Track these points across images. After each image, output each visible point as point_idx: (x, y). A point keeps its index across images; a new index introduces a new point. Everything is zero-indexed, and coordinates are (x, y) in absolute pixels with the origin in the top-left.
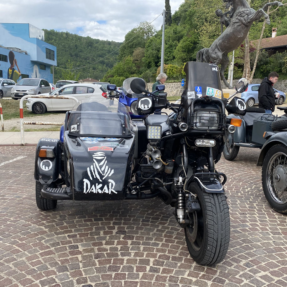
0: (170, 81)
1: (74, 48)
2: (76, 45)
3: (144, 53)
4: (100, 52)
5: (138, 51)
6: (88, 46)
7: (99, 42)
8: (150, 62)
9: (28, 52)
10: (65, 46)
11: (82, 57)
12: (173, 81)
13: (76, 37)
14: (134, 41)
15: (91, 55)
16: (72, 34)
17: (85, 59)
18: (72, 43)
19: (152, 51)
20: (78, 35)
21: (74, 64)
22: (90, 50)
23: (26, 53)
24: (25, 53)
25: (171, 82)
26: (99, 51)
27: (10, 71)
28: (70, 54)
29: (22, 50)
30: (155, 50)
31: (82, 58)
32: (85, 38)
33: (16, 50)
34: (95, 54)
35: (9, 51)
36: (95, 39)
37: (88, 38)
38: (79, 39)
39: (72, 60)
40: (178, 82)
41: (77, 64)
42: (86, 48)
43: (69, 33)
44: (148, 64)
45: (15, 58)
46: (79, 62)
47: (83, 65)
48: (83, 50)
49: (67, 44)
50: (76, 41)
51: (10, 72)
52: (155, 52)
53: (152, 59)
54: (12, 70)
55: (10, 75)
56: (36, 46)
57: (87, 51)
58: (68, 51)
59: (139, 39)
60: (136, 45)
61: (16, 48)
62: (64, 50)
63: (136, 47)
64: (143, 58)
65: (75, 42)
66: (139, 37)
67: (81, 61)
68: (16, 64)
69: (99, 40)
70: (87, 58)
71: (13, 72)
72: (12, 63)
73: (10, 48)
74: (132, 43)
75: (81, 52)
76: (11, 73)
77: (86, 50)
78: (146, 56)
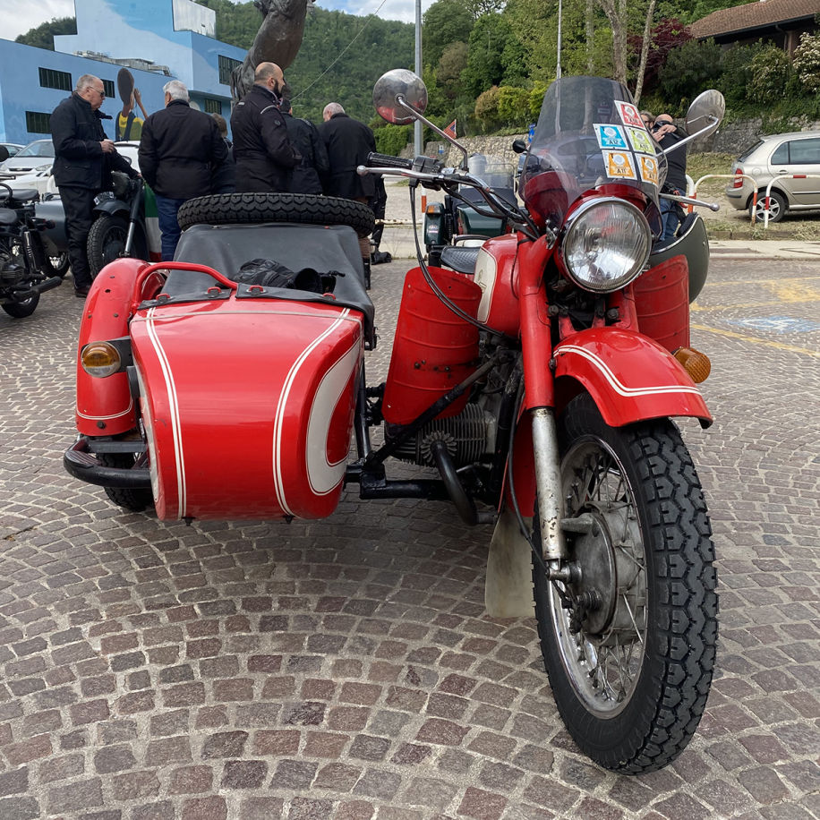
0: (507, 131)
1: (332, 50)
2: (337, 41)
3: (465, 57)
4: (402, 56)
5: (453, 51)
6: (370, 42)
7: (401, 27)
8: (479, 82)
9: (171, 69)
10: (308, 45)
11: (352, 73)
12: (513, 131)
13: (337, 18)
14: (444, 27)
15: (378, 67)
16: (326, 11)
17: (362, 79)
18: (327, 35)
19: (484, 51)
20: (346, 13)
21: (333, 94)
22: (375, 53)
23: (166, 73)
24: (164, 71)
25: (509, 135)
26: (400, 55)
27: (123, 119)
28: (321, 66)
29: (157, 64)
30: (493, 47)
31: (352, 76)
32: (363, 20)
33: (139, 65)
34: (390, 62)
35: (120, 68)
36: (391, 22)
37: (372, 18)
38: (346, 23)
39: (326, 82)
40: (523, 133)
41: (340, 94)
42: (365, 48)
43: (318, 8)
44: (474, 86)
45: (135, 87)
46: (344, 87)
47: (356, 96)
48: (358, 52)
49: (314, 38)
50: (337, 28)
51: (123, 123)
52: (491, 53)
53: (482, 73)
54: (126, 119)
55: (123, 132)
56: (191, 50)
57: (366, 55)
58: (314, 58)
59: (459, 19)
60: (450, 36)
61: (140, 60)
62: (304, 56)
63: (450, 42)
64: (464, 71)
65: (336, 33)
66: (459, 14)
67: (351, 85)
68: (138, 102)
69: (400, 23)
70: (368, 76)
71: (130, 122)
72: (126, 100)
73: (124, 60)
74: (440, 32)
75: (349, 58)
76: (125, 126)
77: (364, 53)
78: (471, 66)
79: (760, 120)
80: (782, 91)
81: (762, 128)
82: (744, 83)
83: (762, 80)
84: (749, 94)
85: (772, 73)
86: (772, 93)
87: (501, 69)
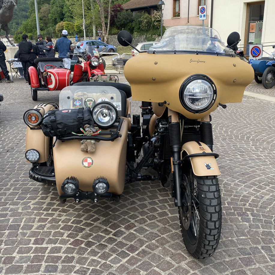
3: (50, 10)
5: (45, 7)
8: (56, 19)
12: (70, 37)
19: (56, 8)
30: (59, 7)
40: (73, 38)
44: (54, 20)
52: (59, 9)
53: (57, 16)
60: (43, 2)
63: (43, 4)
64: (50, 15)
78: (52, 13)
79: (145, 36)
80: (150, 27)
81: (146, 38)
82: (140, 25)
83: (144, 24)
84: (141, 28)
85: (147, 22)
86: (147, 28)
87: (63, 15)
